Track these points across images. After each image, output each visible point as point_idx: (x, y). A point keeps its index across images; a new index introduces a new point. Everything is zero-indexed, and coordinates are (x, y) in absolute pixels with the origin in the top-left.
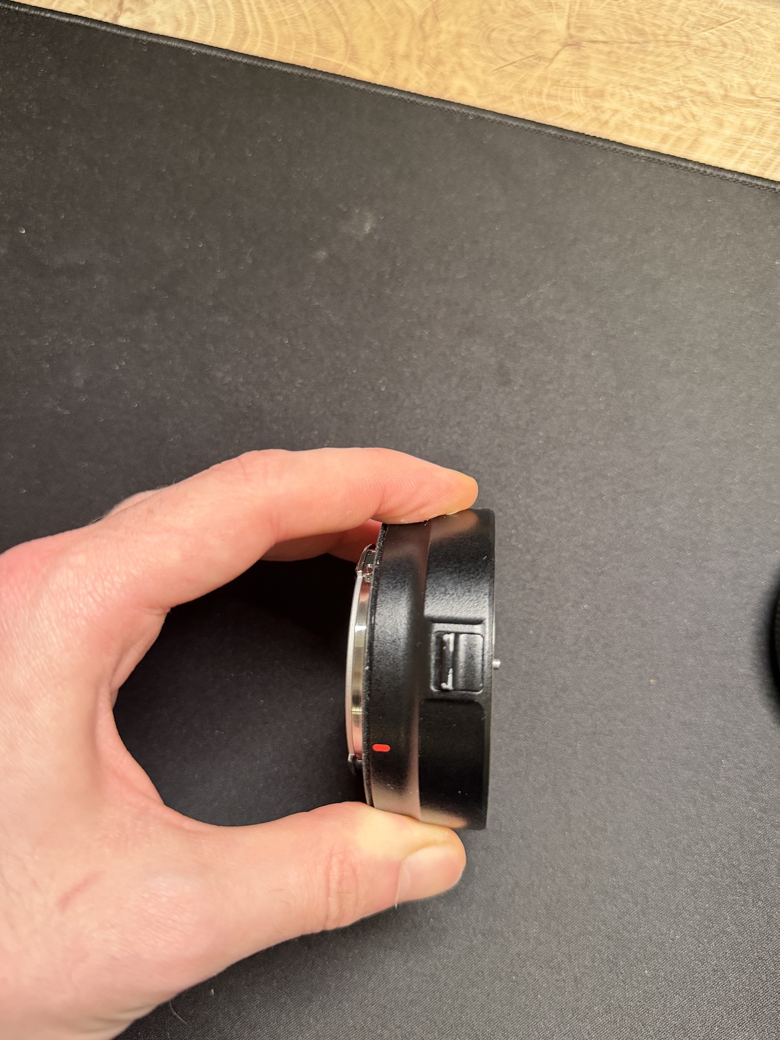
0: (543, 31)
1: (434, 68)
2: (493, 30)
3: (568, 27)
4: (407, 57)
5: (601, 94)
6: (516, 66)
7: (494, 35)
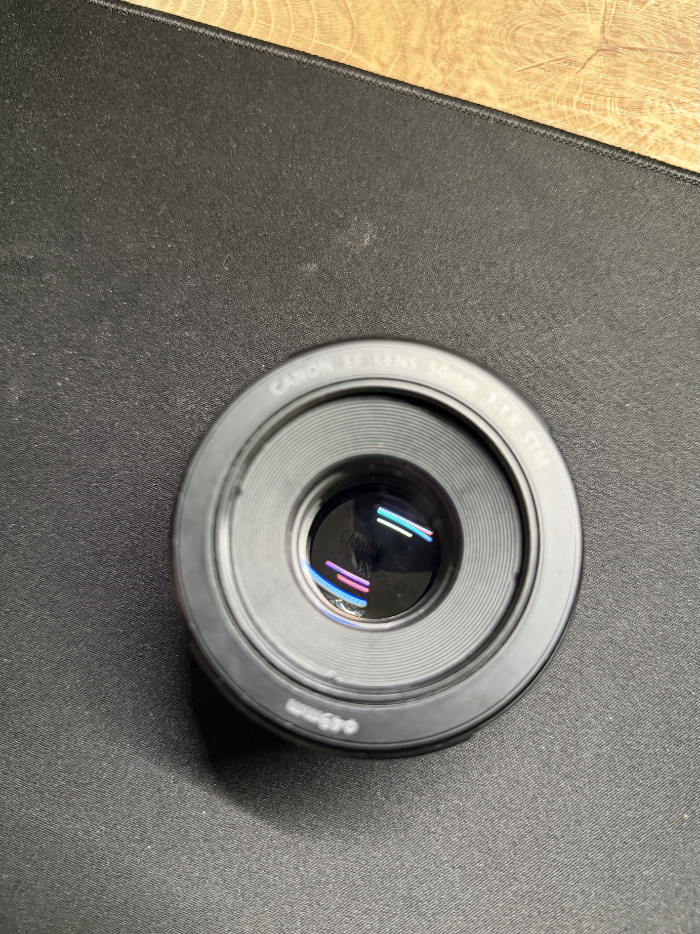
0: (575, 34)
1: (450, 65)
2: (518, 28)
3: (603, 32)
4: (420, 50)
5: (639, 107)
6: (544, 69)
7: (519, 33)
